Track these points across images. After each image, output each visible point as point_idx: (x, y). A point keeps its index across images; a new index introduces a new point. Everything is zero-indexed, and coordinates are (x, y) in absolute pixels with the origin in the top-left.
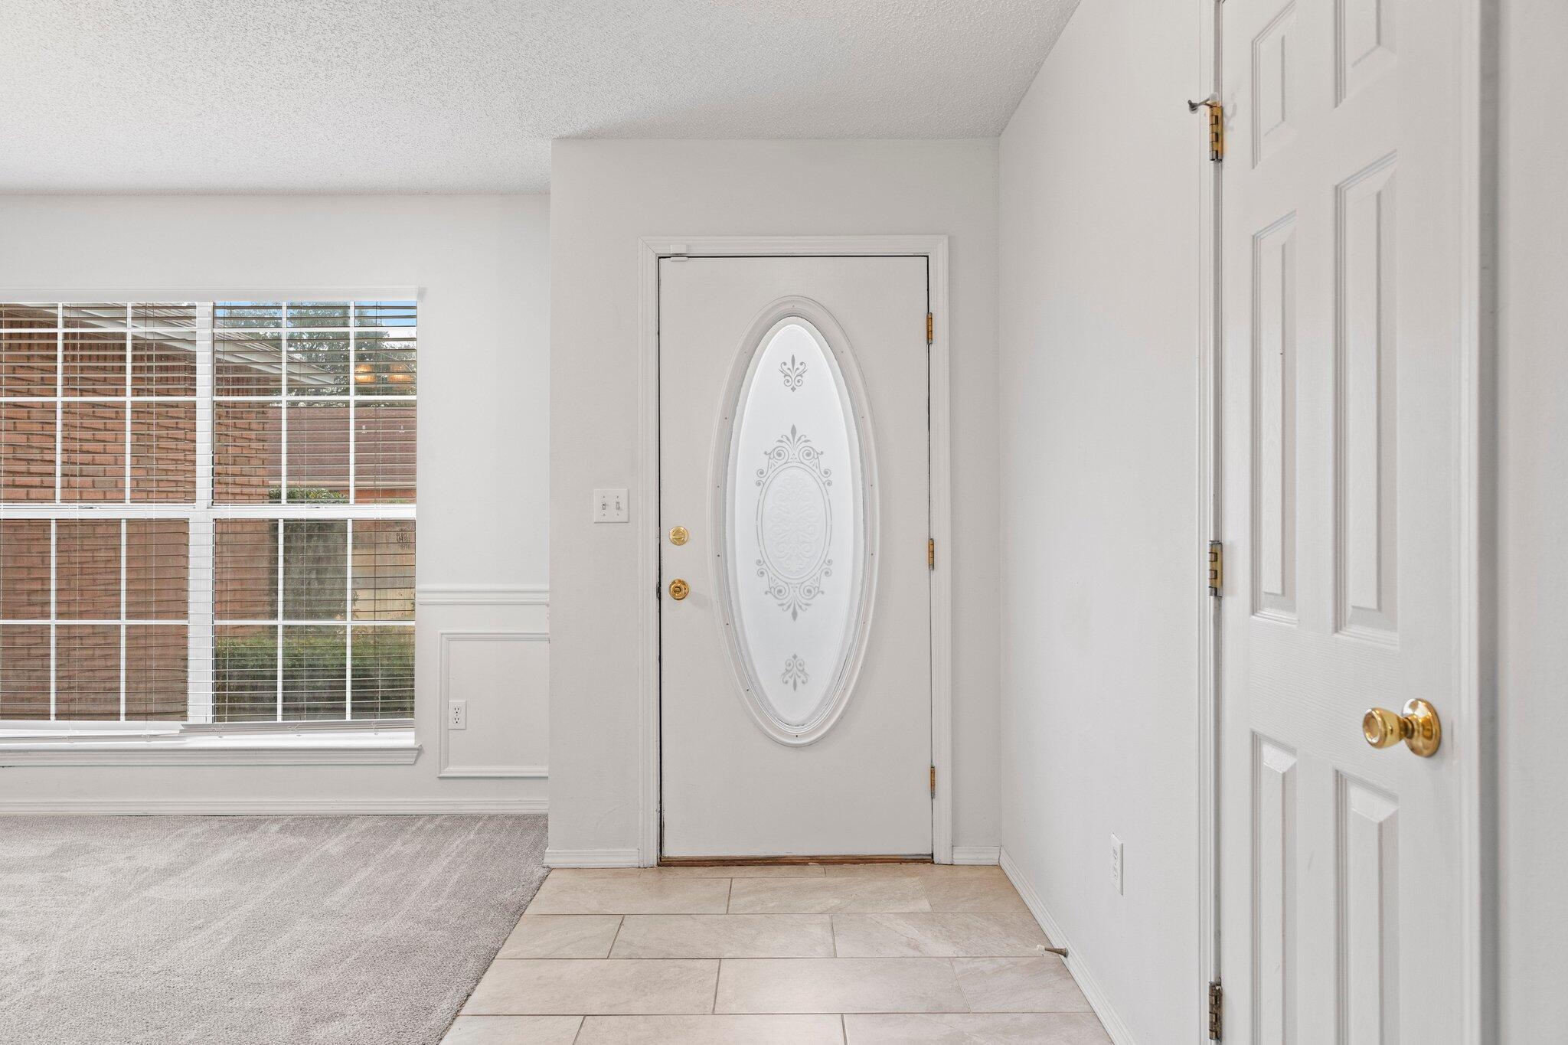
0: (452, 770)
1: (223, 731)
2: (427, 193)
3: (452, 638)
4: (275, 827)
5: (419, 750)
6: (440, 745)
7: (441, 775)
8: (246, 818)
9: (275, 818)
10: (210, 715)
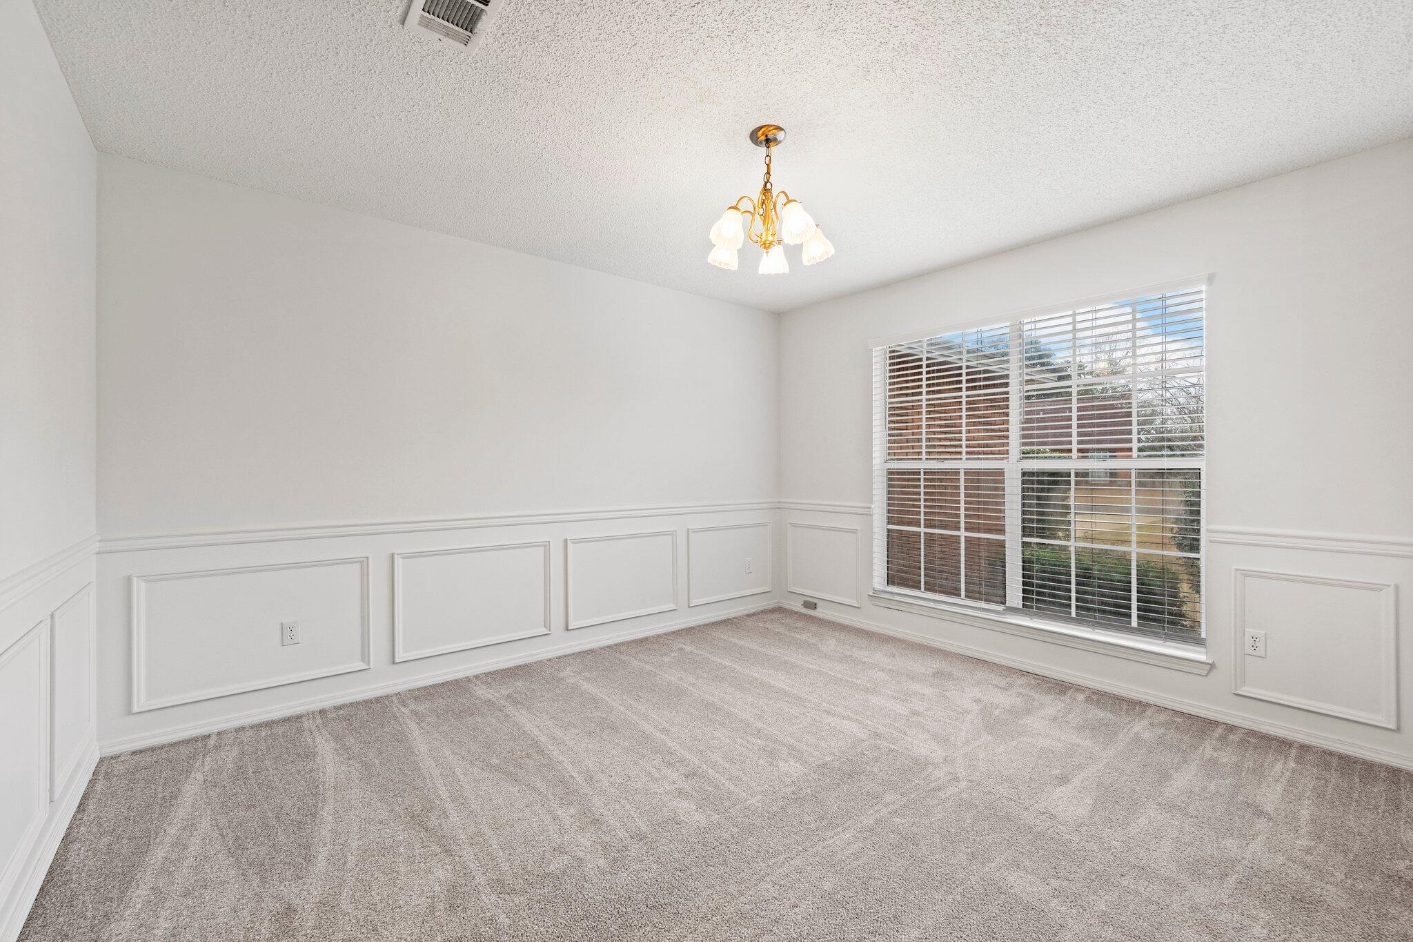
0: (1246, 690)
1: (1033, 615)
2: (1217, 191)
3: (1247, 574)
4: (1081, 697)
5: (1212, 666)
6: (1235, 665)
7: (1237, 692)
8: (1054, 681)
9: (1080, 689)
10: (1021, 602)
